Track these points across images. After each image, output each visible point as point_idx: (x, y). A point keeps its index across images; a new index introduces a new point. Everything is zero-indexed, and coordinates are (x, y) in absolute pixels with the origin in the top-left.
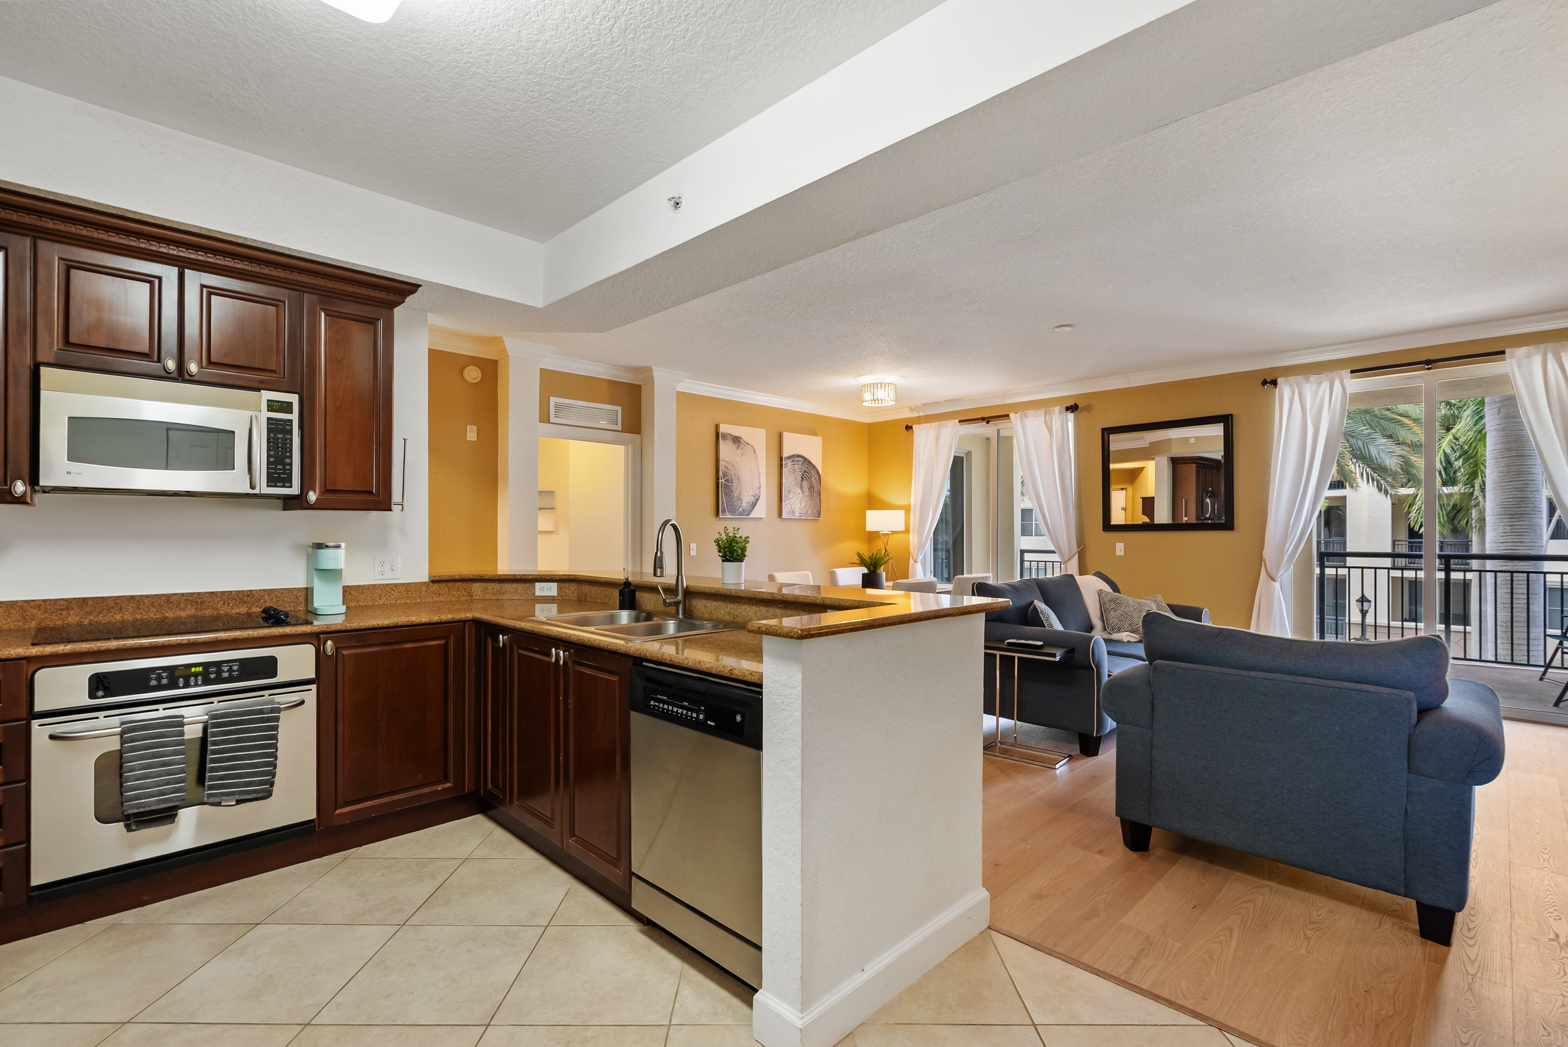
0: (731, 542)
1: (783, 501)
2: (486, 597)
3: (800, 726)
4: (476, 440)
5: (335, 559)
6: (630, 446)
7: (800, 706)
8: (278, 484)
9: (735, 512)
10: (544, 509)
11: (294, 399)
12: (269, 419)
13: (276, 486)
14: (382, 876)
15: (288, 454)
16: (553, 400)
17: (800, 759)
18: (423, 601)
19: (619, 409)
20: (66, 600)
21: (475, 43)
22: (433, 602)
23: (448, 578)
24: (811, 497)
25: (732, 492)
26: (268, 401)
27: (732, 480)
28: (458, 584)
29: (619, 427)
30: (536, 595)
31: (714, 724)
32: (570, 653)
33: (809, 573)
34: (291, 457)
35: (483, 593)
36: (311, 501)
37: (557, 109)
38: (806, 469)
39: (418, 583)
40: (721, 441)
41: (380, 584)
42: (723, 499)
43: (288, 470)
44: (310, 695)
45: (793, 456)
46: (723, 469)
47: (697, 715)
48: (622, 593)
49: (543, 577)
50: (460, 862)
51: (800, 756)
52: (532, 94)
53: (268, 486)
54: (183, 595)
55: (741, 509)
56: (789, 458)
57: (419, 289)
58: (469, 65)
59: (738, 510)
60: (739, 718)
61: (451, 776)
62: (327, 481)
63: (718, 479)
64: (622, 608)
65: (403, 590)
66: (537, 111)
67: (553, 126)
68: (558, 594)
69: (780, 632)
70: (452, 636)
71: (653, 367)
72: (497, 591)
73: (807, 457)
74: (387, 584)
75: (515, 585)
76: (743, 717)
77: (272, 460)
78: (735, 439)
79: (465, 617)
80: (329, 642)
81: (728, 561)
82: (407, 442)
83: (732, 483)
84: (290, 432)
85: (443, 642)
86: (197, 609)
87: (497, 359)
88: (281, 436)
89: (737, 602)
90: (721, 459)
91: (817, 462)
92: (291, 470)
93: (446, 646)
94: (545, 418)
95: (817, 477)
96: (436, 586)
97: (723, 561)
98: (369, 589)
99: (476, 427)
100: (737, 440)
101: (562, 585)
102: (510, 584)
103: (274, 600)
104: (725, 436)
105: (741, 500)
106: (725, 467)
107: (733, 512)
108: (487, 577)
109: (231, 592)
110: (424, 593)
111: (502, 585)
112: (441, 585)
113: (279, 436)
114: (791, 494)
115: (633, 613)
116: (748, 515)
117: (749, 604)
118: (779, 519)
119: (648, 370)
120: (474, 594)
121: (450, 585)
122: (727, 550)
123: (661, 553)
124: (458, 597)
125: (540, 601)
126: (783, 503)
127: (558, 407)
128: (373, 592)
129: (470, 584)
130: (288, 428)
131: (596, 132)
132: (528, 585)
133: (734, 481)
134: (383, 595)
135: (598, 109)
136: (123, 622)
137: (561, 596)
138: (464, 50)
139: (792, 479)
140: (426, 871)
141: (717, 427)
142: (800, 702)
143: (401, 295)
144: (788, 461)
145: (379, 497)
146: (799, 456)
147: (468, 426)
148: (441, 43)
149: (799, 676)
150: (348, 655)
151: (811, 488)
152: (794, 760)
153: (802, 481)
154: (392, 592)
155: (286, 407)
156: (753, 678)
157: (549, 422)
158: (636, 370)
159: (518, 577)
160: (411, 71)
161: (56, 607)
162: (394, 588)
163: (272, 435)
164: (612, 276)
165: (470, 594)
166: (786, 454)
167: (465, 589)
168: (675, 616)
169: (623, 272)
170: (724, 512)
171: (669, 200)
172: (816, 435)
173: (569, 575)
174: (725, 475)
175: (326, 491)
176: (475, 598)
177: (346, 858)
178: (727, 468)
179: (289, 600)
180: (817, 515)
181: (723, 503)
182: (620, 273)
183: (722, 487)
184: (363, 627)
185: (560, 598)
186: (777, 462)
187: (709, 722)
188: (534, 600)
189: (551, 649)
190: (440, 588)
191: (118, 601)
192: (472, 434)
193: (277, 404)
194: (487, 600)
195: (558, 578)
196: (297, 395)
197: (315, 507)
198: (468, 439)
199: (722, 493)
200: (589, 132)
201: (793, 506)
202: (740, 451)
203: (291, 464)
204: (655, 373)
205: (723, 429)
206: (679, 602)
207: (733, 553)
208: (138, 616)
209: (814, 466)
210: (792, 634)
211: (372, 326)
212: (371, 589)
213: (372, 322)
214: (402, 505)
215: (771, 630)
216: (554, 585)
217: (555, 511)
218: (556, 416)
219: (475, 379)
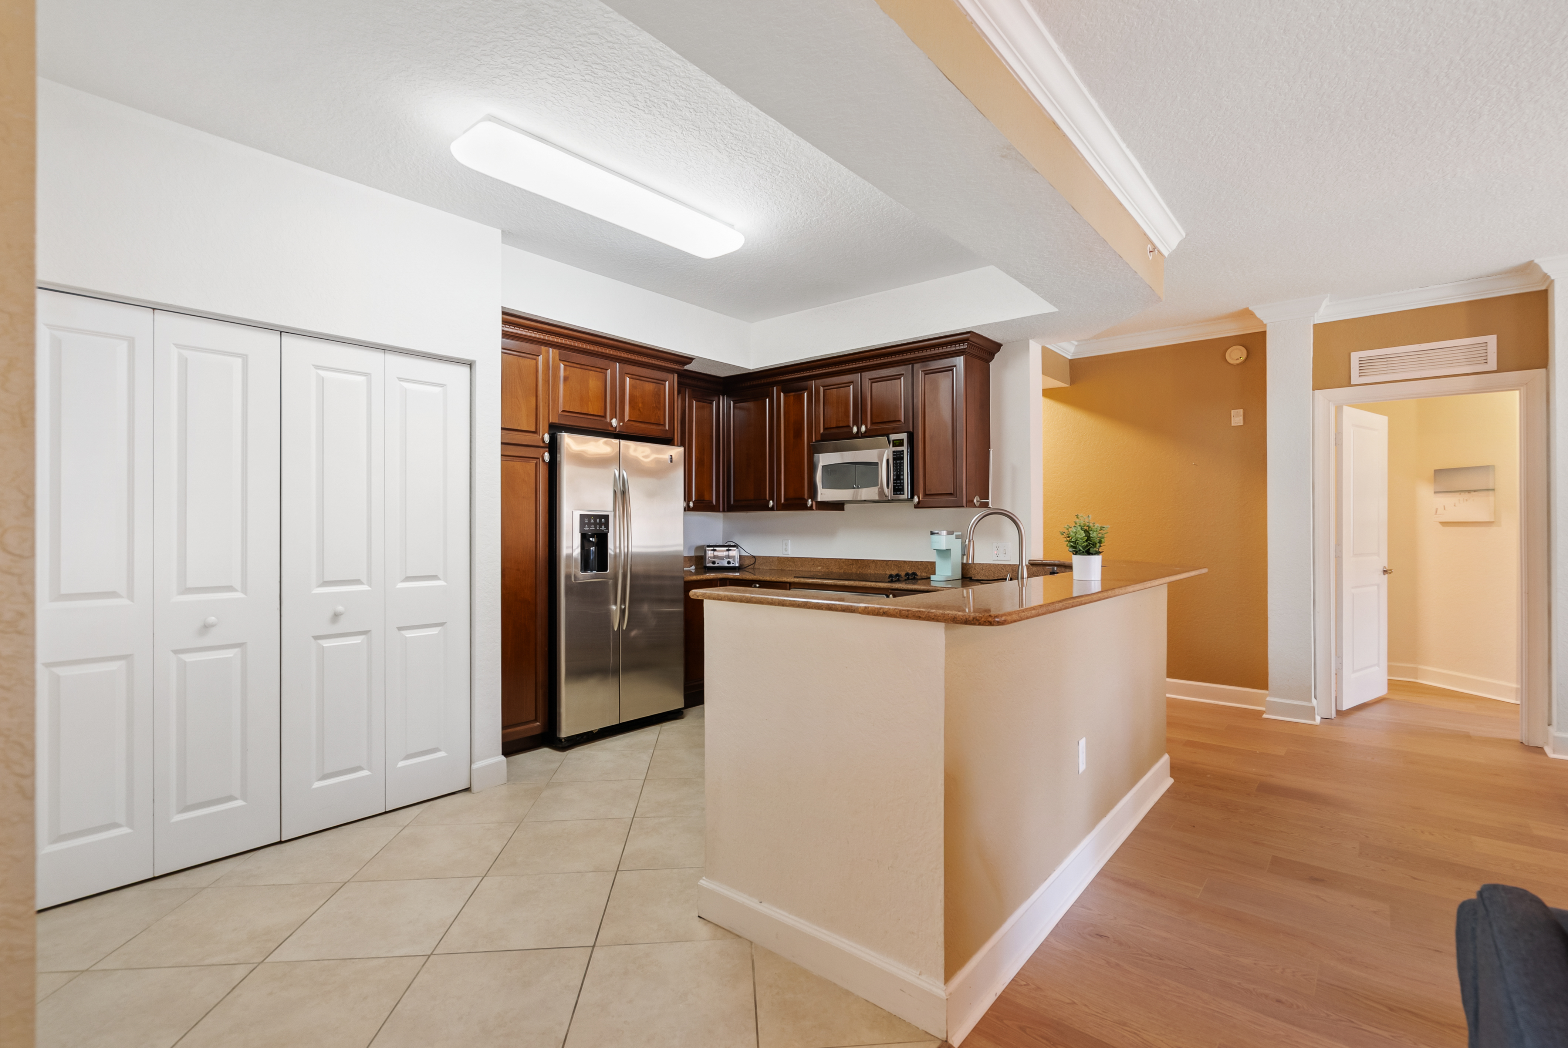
4: (1242, 424)
6: (1521, 390)
10: (1475, 491)
11: (904, 436)
13: (897, 493)
15: (903, 473)
16: (1357, 355)
19: (1492, 340)
20: (852, 559)
26: (894, 440)
29: (1493, 365)
34: (904, 475)
36: (917, 502)
41: (994, 564)
43: (902, 483)
53: (893, 493)
54: (893, 561)
57: (970, 334)
62: (928, 488)
71: (1542, 261)
74: (998, 564)
77: (895, 477)
84: (902, 458)
86: (898, 570)
87: (1264, 331)
88: (899, 461)
94: (1324, 383)
99: (1242, 410)
109: (913, 561)
119: (1530, 268)
127: (1362, 361)
130: (902, 456)
134: (996, 572)
136: (871, 574)
145: (957, 497)
147: (1233, 412)
154: (1002, 571)
155: (900, 443)
157: (1349, 384)
161: (849, 563)
162: (1003, 567)
163: (895, 462)
175: (925, 495)
191: (869, 562)
192: (1237, 418)
193: (897, 441)
196: (906, 434)
197: (920, 506)
198: (1233, 425)
203: (904, 480)
208: (876, 572)
211: (951, 372)
212: (988, 567)
213: (951, 369)
217: (1491, 493)
218: (1361, 374)
219: (1237, 359)
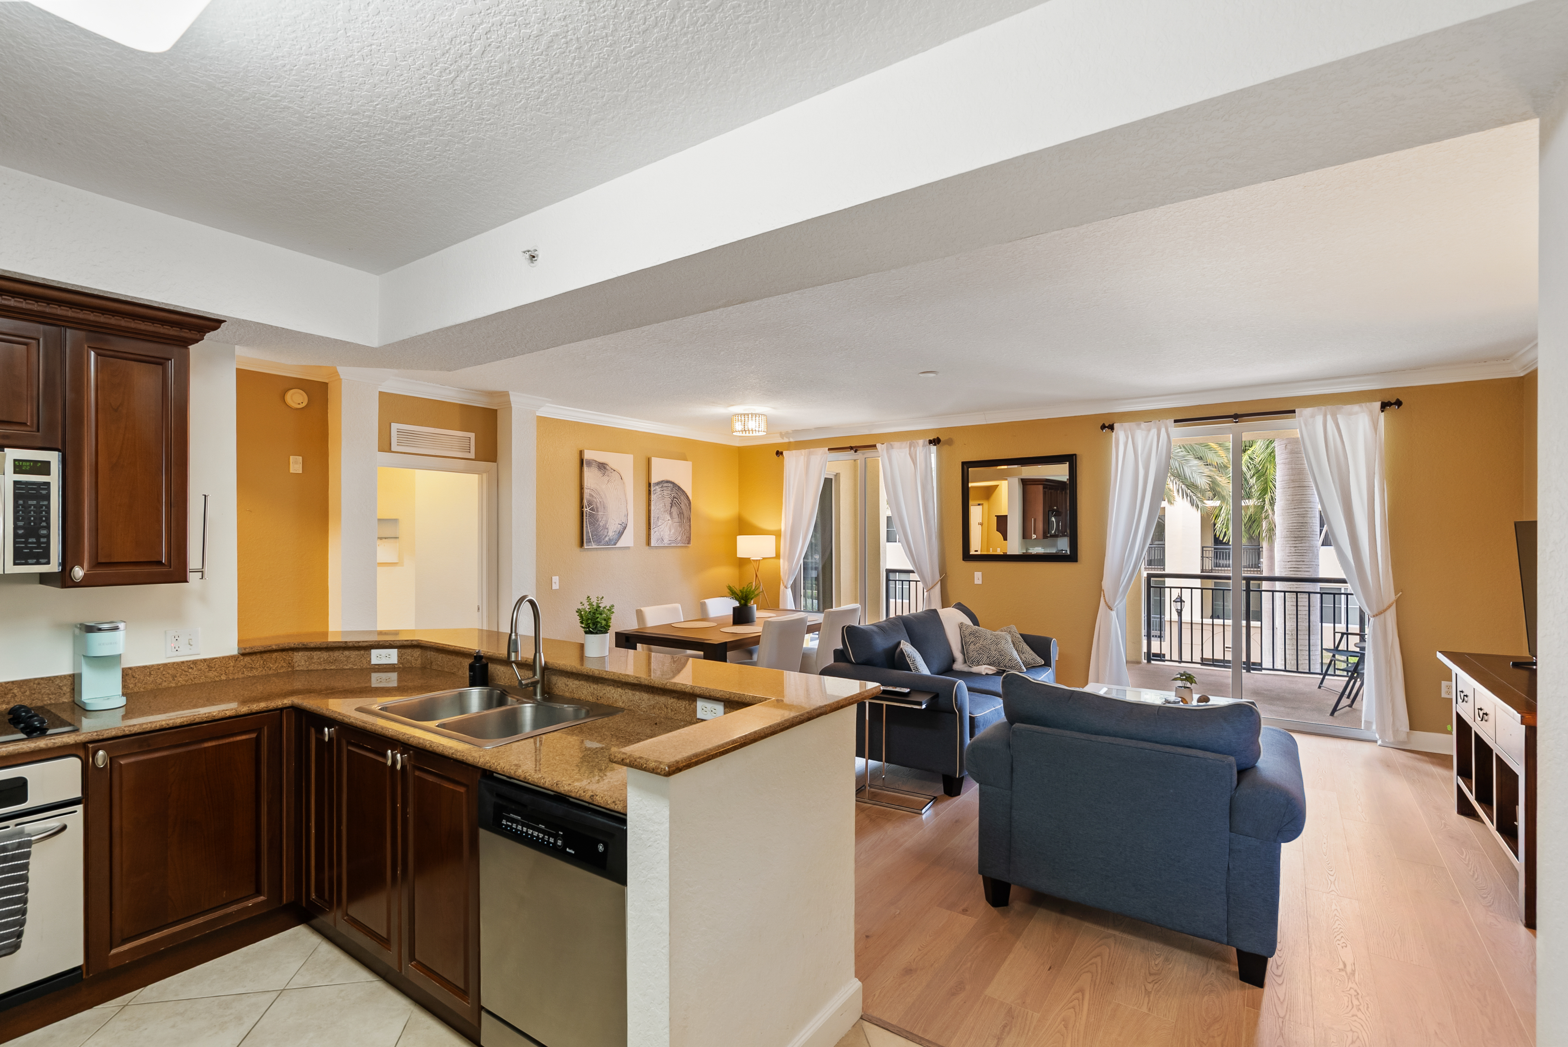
0: (594, 613)
1: (652, 528)
2: (312, 667)
3: (668, 865)
4: (301, 472)
5: (111, 644)
6: (485, 476)
7: (668, 844)
8: (30, 561)
9: (600, 542)
10: (385, 538)
11: (53, 458)
12: (16, 483)
13: (27, 564)
14: (173, 1026)
15: (44, 524)
16: (395, 427)
17: (668, 901)
18: (231, 678)
19: (472, 435)
21: (285, 78)
22: (243, 678)
23: (263, 649)
24: (681, 524)
25: (597, 521)
26: (15, 460)
27: (597, 508)
28: (275, 655)
29: (472, 455)
30: (372, 663)
31: (573, 852)
32: (409, 756)
33: (678, 606)
34: (48, 527)
35: (307, 663)
36: (77, 577)
37: (391, 151)
38: (676, 495)
39: (223, 658)
40: (585, 468)
41: (174, 663)
42: (587, 528)
43: (43, 543)
44: (75, 819)
45: (662, 482)
46: (588, 497)
47: (554, 841)
48: (472, 667)
49: (381, 643)
50: (275, 995)
51: (668, 897)
52: (359, 134)
53: (15, 564)
55: (607, 539)
56: (658, 484)
57: (223, 324)
58: (279, 98)
59: (604, 539)
60: (601, 848)
61: (265, 887)
62: (99, 551)
63: (583, 508)
64: (473, 684)
65: (204, 667)
66: (366, 151)
67: (386, 167)
68: (398, 661)
69: (646, 767)
70: (266, 728)
71: (510, 393)
72: (324, 661)
73: (676, 482)
74: (183, 662)
75: (347, 653)
76: (605, 846)
77: (21, 532)
78: (600, 465)
79: (282, 704)
80: (101, 753)
81: (591, 633)
82: (209, 499)
83: (597, 511)
84: (47, 497)
85: (254, 735)
87: (327, 382)
88: (35, 502)
89: (601, 683)
90: (585, 487)
91: (687, 487)
92: (48, 543)
93: (258, 740)
94: (385, 446)
95: (686, 502)
96: (247, 659)
97: (586, 633)
98: (159, 669)
99: (301, 457)
100: (602, 467)
101: (403, 651)
102: (341, 652)
103: (28, 693)
104: (590, 463)
105: (607, 529)
106: (591, 495)
107: (598, 542)
108: (312, 646)
110: (232, 668)
111: (331, 653)
112: (254, 657)
113: (30, 502)
114: (660, 521)
115: (486, 690)
116: (615, 544)
117: (614, 686)
118: (648, 547)
119: (505, 394)
120: (296, 665)
121: (265, 656)
122: (589, 622)
123: (516, 635)
124: (276, 669)
125: (376, 670)
126: (652, 530)
127: (401, 434)
128: (164, 673)
129: (290, 653)
130: (44, 492)
131: (439, 176)
132: (362, 652)
133: (599, 509)
135: (440, 155)
137: (402, 663)
138: (271, 84)
139: (661, 505)
140: (231, 1014)
141: (581, 453)
142: (667, 839)
143: (199, 332)
144: (657, 487)
145: (170, 567)
146: (668, 482)
147: (291, 457)
148: (242, 74)
149: (666, 812)
150: (126, 764)
151: (681, 514)
152: (662, 901)
153: (671, 507)
154: (190, 671)
155: (43, 468)
156: (616, 807)
157: (390, 451)
158: (491, 394)
159: (351, 644)
160: (203, 97)
162: (192, 666)
163: (21, 502)
164: (460, 324)
165: (290, 664)
166: (654, 480)
167: (284, 659)
168: (531, 697)
169: (472, 321)
170: (589, 541)
171: (524, 252)
172: (685, 459)
173: (412, 641)
174: (590, 504)
175: (96, 564)
176: (297, 669)
177: (124, 1006)
178: (593, 496)
179: (48, 691)
180: (687, 542)
181: (587, 533)
182: (469, 322)
183: (586, 516)
184: (147, 730)
185: (401, 666)
186: (645, 489)
187: (568, 850)
188: (370, 668)
189: (387, 751)
190: (253, 661)
192: (296, 465)
193: (28, 464)
194: (311, 670)
195: (398, 644)
196: (58, 453)
197: (82, 584)
198: (291, 471)
199: (586, 522)
200: (430, 176)
201: (662, 533)
202: (606, 478)
203: (48, 536)
204: (512, 398)
205: (588, 455)
206: (537, 682)
207: (597, 625)
209: (683, 491)
210: (659, 771)
211: (160, 367)
212: (162, 669)
213: (161, 362)
214: (202, 572)
215: (636, 763)
216: (394, 652)
217: (397, 540)
218: (398, 444)
219: (299, 404)
